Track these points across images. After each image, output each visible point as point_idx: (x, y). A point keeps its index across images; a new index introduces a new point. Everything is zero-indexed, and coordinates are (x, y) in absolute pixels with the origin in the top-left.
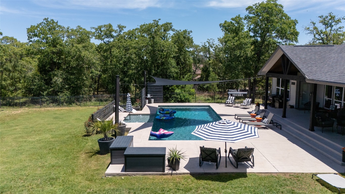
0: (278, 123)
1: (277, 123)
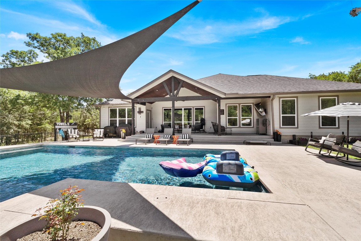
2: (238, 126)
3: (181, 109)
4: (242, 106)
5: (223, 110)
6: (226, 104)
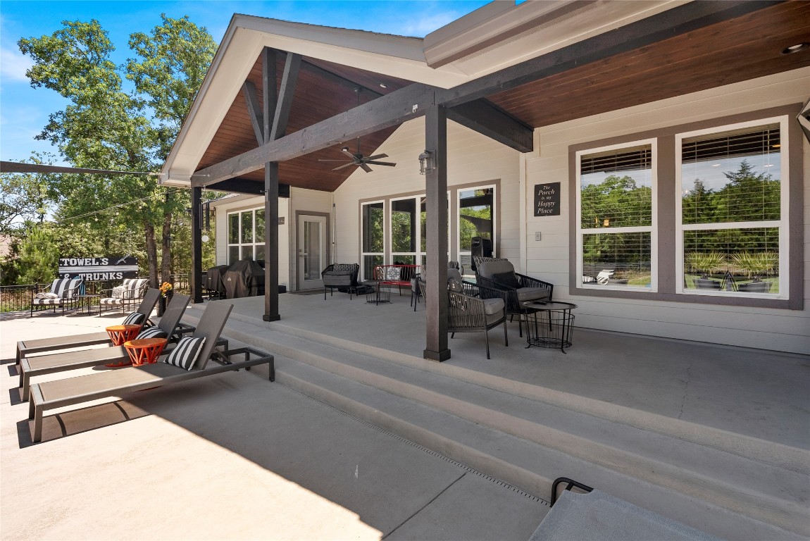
0: (252, 347)
1: (247, 351)
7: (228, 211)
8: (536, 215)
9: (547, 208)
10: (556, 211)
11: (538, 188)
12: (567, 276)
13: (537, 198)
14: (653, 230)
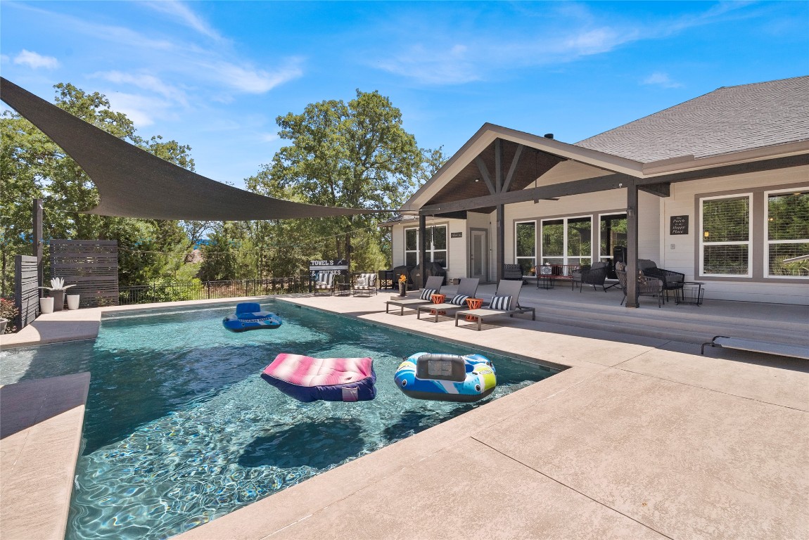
2: (750, 274)
3: (561, 222)
4: (770, 196)
5: (686, 218)
6: (697, 198)
7: (404, 227)
8: (671, 234)
9: (679, 230)
10: (686, 232)
11: (673, 218)
12: (693, 269)
13: (672, 224)
14: (750, 243)
